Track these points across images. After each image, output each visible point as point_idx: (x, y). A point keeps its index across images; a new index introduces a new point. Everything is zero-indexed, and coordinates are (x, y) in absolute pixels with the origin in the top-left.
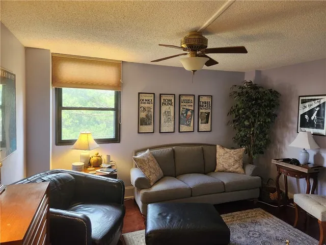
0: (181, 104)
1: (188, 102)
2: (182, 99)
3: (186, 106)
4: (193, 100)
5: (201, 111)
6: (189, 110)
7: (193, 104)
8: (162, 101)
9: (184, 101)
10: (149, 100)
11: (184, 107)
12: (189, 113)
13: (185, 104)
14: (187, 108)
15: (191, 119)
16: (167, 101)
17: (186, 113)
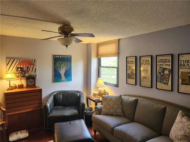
0: (158, 63)
1: (165, 61)
2: (158, 59)
3: (163, 65)
4: (170, 59)
5: (181, 70)
6: (166, 69)
7: (170, 63)
8: (142, 61)
9: (161, 61)
10: (132, 61)
11: (161, 66)
12: (166, 72)
13: (163, 63)
14: (164, 67)
15: (169, 78)
16: (145, 61)
17: (163, 72)
